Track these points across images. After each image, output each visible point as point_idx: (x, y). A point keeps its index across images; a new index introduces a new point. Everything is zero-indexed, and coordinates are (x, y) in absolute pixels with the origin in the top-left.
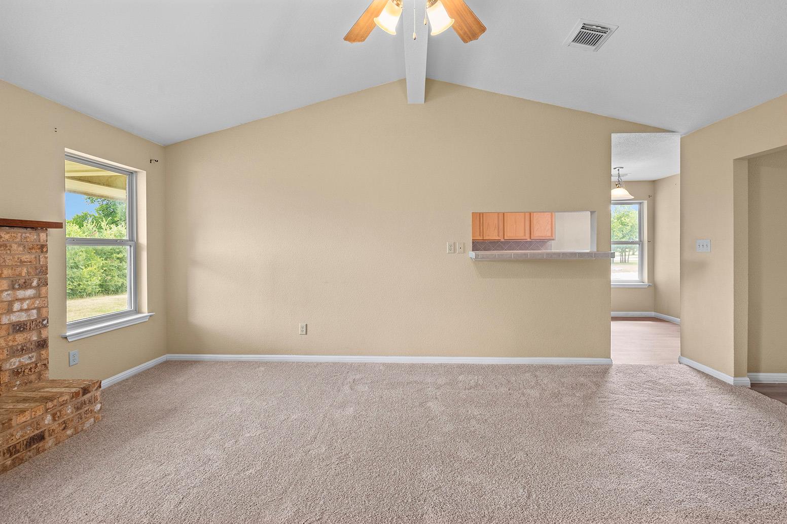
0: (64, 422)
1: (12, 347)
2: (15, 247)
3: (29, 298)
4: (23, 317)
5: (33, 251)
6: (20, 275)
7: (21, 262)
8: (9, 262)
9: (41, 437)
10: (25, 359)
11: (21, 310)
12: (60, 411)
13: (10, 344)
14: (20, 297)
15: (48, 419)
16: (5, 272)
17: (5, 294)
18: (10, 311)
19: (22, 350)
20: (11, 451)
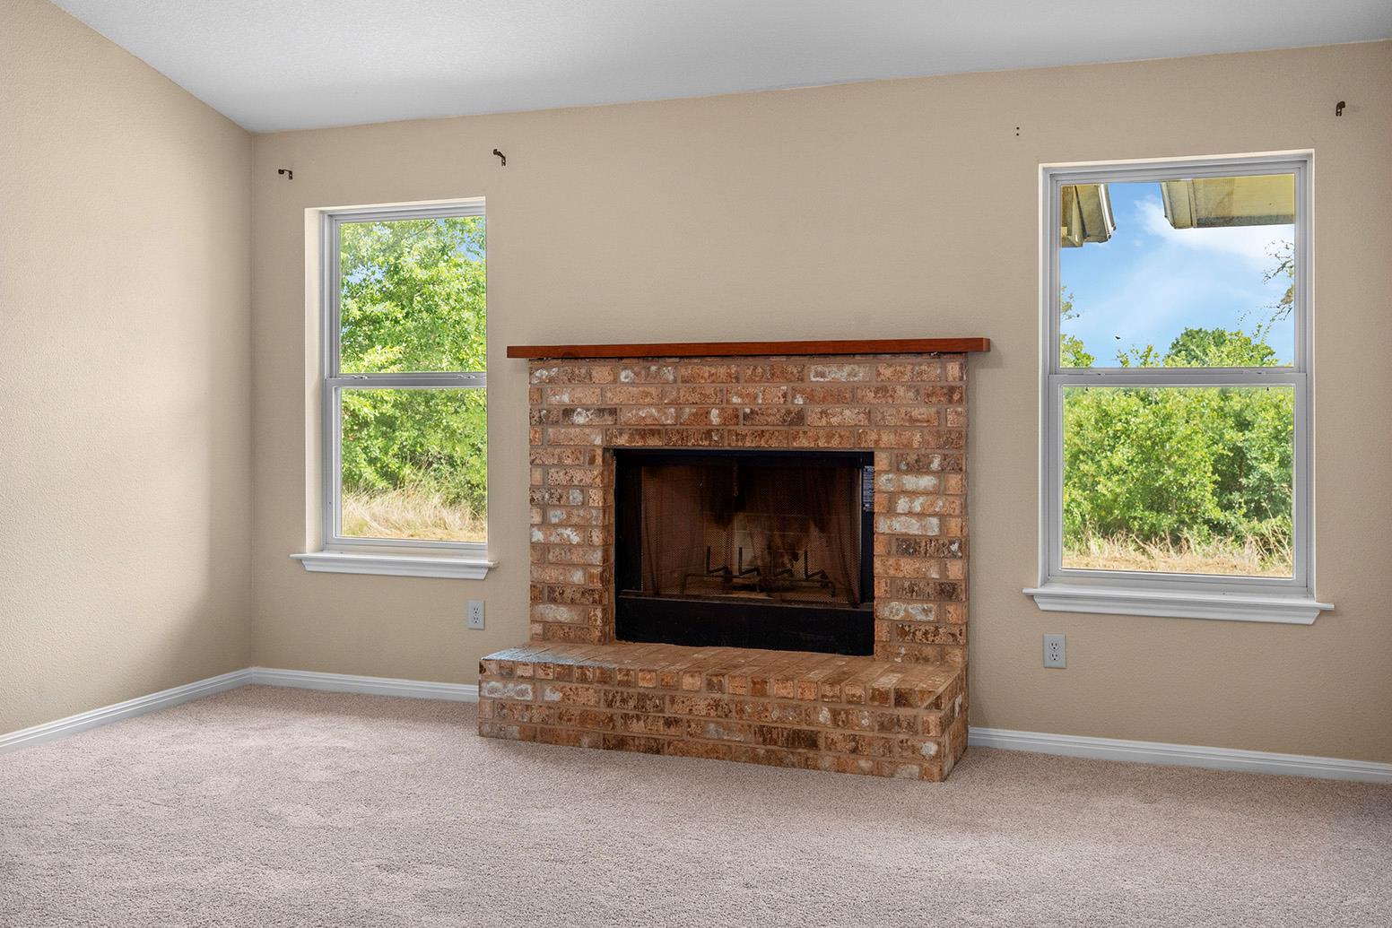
0: (854, 738)
1: (895, 578)
2: (901, 391)
3: (926, 493)
4: (913, 528)
5: (934, 400)
6: (909, 445)
7: (912, 420)
8: (891, 421)
9: (811, 741)
10: (916, 610)
11: (910, 513)
12: (847, 713)
13: (892, 572)
14: (909, 487)
15: (824, 715)
16: (885, 438)
17: (884, 478)
18: (891, 512)
19: (911, 591)
20: (765, 734)
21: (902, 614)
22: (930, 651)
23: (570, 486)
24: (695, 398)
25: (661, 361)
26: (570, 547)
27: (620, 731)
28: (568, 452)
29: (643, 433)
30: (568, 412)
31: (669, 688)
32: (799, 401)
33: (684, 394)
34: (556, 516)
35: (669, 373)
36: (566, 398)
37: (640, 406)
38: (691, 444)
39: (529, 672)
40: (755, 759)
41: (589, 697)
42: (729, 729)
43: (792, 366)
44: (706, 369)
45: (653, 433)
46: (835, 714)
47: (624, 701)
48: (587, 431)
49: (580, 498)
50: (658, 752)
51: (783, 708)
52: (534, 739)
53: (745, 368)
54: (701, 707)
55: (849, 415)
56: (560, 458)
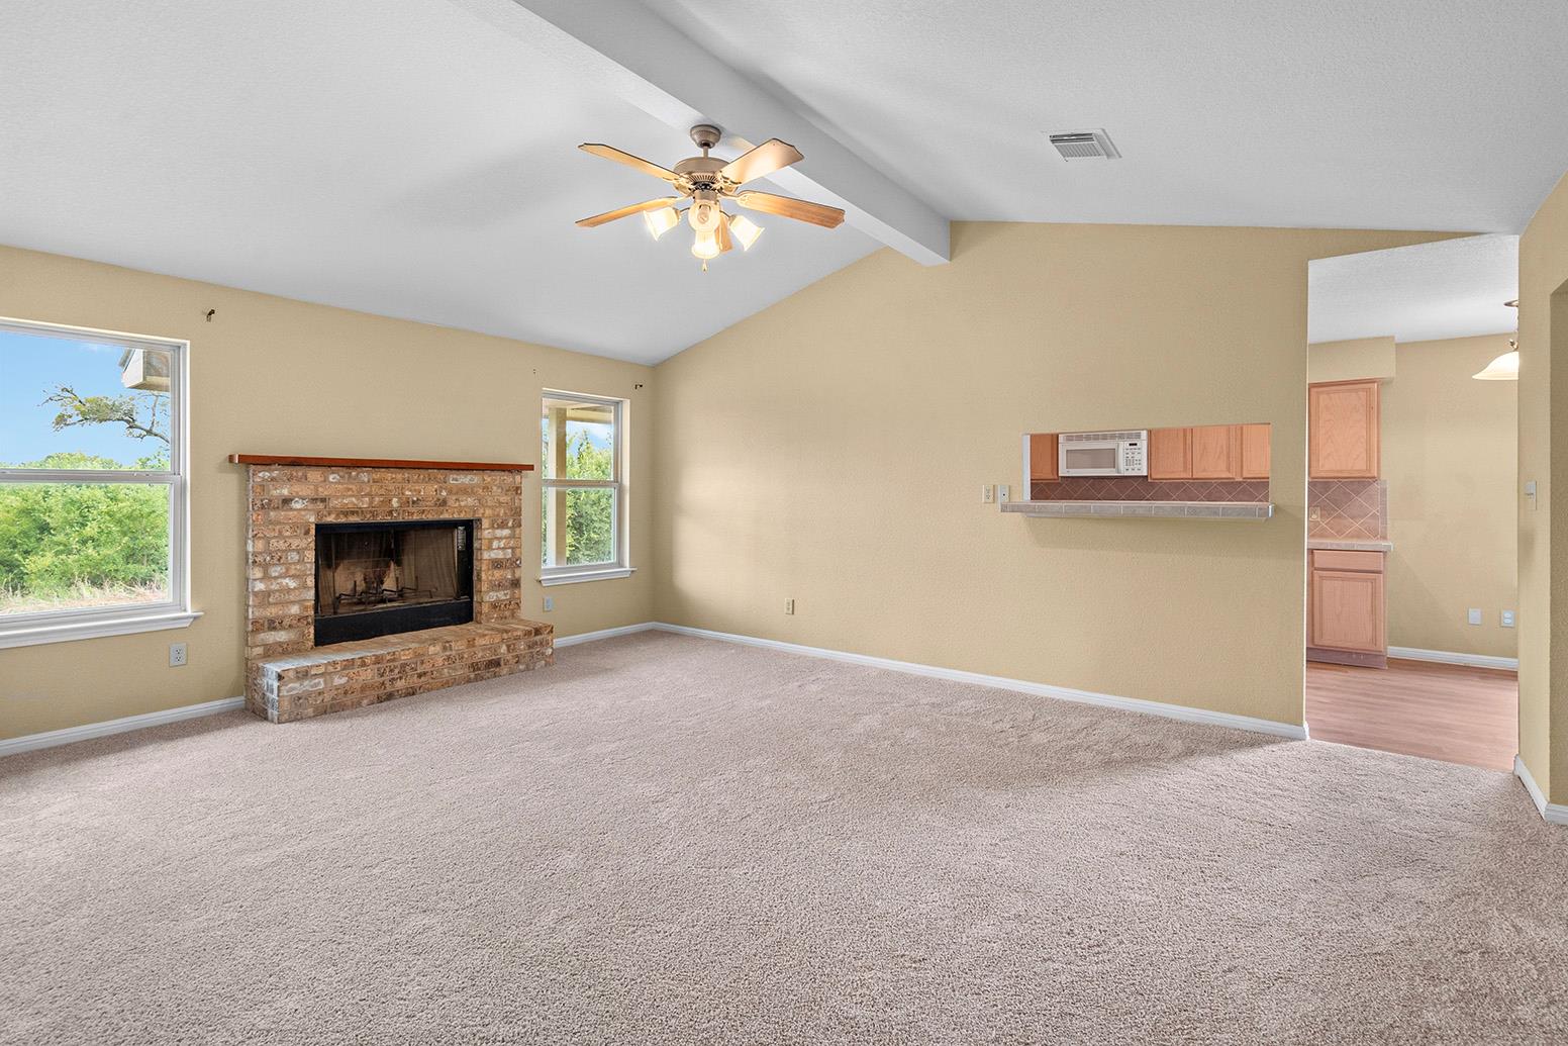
0: (517, 656)
1: (491, 581)
2: (495, 488)
3: (506, 538)
4: (500, 555)
5: (510, 493)
6: (498, 515)
7: (500, 503)
8: (489, 503)
9: (497, 663)
10: (501, 595)
11: (499, 548)
12: (514, 644)
13: (490, 578)
14: (498, 536)
15: (504, 649)
16: (487, 512)
17: (487, 532)
18: (490, 548)
19: (499, 586)
20: (474, 667)
21: (494, 598)
22: (507, 613)
23: (289, 549)
24: (382, 491)
25: (359, 469)
26: (289, 590)
27: (389, 689)
28: (287, 527)
29: (346, 514)
30: (287, 501)
31: (420, 657)
32: (444, 493)
33: (375, 489)
34: (275, 571)
35: (364, 477)
36: (285, 492)
37: (344, 497)
38: (379, 519)
40: (469, 681)
41: (368, 675)
42: (455, 669)
43: (440, 474)
44: (388, 475)
45: (353, 513)
46: (508, 647)
47: (391, 671)
48: (303, 513)
49: (297, 558)
50: (414, 694)
51: (483, 650)
53: (414, 475)
54: (440, 661)
55: (470, 501)
56: (280, 532)
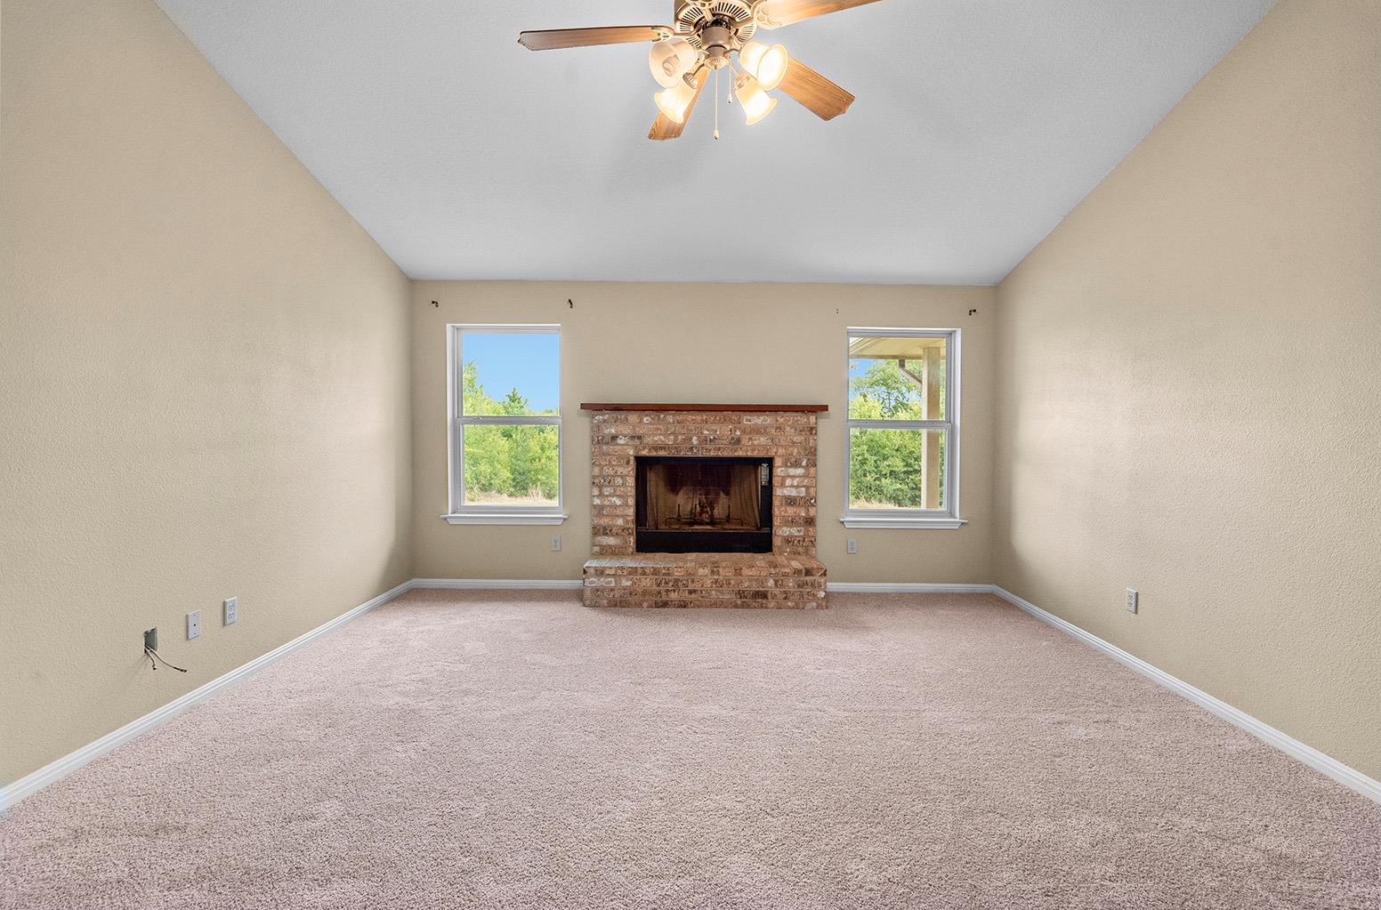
0: (785, 592)
1: (784, 516)
2: (788, 429)
3: (799, 476)
4: (794, 493)
5: (803, 433)
6: (791, 454)
7: (793, 443)
8: (783, 443)
9: (764, 595)
10: (794, 531)
11: (792, 486)
12: (782, 581)
13: (783, 514)
14: (791, 474)
15: (771, 583)
16: (780, 451)
17: (779, 470)
18: (783, 485)
19: (792, 522)
20: (741, 594)
21: (788, 533)
22: (801, 550)
23: (616, 475)
24: (685, 431)
25: (666, 413)
26: (616, 507)
27: (664, 598)
28: (614, 458)
29: (656, 449)
30: (614, 438)
31: (691, 575)
32: (738, 433)
33: (678, 429)
34: (606, 491)
35: (670, 418)
36: (613, 431)
37: (656, 435)
38: (682, 454)
39: (613, 572)
40: (736, 606)
41: (647, 582)
42: (722, 593)
43: (735, 416)
44: (690, 417)
45: (661, 448)
46: (776, 582)
47: (666, 583)
48: (625, 447)
49: (621, 481)
50: (685, 607)
51: (750, 581)
52: (616, 606)
53: (710, 416)
54: (708, 583)
55: (763, 440)
56: (610, 462)
